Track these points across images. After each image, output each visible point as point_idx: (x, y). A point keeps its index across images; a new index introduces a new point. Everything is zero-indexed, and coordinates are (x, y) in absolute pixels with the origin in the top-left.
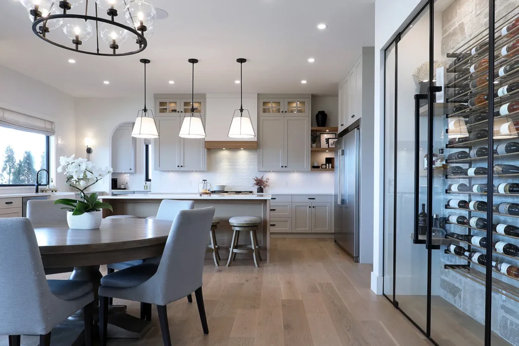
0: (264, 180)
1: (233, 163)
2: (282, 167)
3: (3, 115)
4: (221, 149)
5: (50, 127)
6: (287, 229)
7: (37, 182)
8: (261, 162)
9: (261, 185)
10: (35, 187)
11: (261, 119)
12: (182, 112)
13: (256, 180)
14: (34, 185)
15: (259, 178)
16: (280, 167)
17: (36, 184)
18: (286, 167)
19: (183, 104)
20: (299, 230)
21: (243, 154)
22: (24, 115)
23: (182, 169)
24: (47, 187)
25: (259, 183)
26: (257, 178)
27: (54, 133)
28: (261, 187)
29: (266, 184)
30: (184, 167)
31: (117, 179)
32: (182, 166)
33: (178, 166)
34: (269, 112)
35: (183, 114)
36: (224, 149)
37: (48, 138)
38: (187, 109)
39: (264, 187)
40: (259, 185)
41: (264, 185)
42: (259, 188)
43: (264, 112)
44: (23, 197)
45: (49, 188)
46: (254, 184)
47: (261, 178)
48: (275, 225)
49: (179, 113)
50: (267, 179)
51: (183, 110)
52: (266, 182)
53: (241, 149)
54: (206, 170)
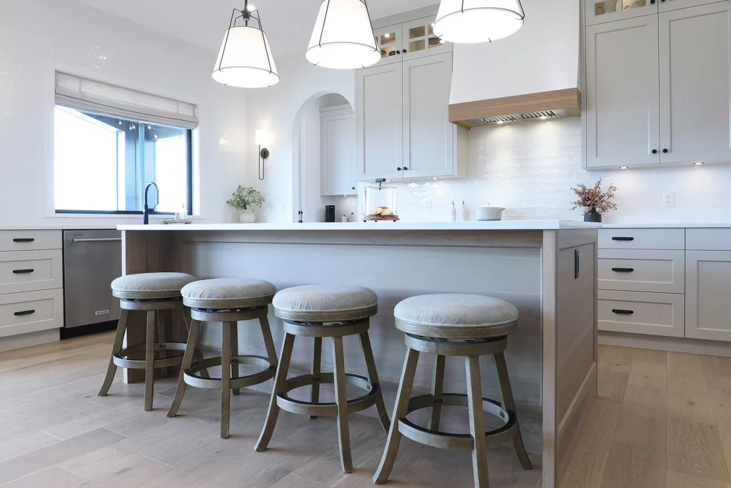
0: (604, 190)
1: (523, 156)
2: (654, 152)
3: (80, 88)
4: (492, 125)
5: (190, 114)
6: (669, 327)
7: (146, 206)
8: (591, 145)
9: (593, 204)
10: (143, 216)
12: (405, 51)
13: (580, 194)
14: (141, 213)
15: (590, 186)
16: (650, 152)
17: (144, 211)
18: (665, 151)
19: (407, 33)
20: (707, 331)
21: (548, 133)
22: (125, 89)
23: (407, 174)
24: (175, 217)
25: (590, 199)
26: (584, 188)
27: (196, 123)
28: (594, 209)
29: (608, 200)
30: (410, 169)
31: (334, 206)
32: (406, 169)
33: (399, 169)
34: (614, 10)
35: (408, 54)
36: (500, 122)
37: (189, 133)
38: (417, 42)
39: (603, 210)
40: (589, 205)
41: (604, 204)
42: (589, 212)
43: (597, 13)
44: (63, 230)
45: (177, 217)
46: (576, 203)
47: (595, 186)
48: (632, 312)
49: (400, 55)
50: (610, 188)
51: (407, 48)
52: (610, 196)
53: (541, 118)
54: (456, 175)
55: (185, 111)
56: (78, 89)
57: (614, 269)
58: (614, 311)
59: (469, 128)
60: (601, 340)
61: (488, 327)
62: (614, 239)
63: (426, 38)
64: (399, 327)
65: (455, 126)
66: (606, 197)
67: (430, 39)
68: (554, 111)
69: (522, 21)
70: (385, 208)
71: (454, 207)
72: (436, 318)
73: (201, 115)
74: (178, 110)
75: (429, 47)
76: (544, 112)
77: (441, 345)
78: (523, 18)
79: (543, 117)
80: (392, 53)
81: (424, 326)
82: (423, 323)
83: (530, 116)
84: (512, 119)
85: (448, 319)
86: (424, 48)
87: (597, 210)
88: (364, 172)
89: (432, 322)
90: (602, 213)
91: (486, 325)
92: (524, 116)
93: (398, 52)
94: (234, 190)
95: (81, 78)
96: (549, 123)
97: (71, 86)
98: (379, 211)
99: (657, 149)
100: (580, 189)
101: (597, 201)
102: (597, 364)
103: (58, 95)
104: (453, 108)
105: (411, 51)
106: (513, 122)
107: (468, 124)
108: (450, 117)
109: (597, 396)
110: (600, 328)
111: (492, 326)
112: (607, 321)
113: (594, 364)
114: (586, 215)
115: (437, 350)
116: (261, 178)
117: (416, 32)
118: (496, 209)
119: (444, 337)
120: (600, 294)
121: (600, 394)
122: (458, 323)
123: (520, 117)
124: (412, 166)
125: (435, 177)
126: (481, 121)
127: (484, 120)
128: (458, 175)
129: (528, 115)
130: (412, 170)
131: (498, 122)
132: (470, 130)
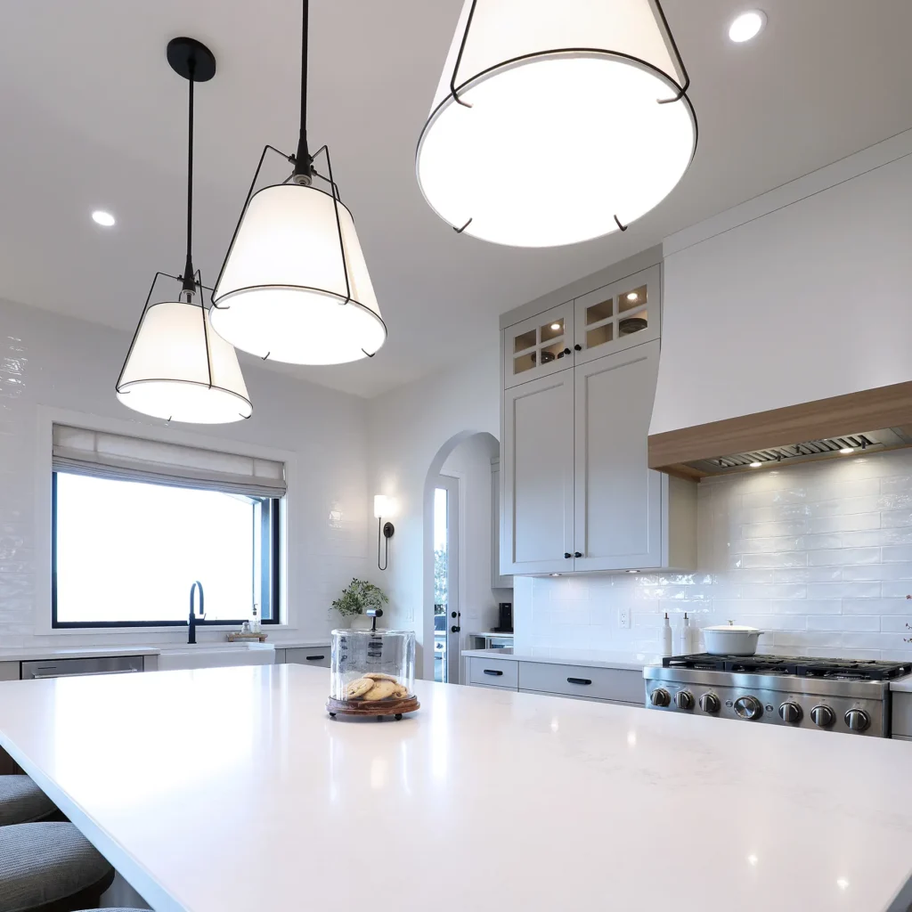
3: (96, 446)
5: (276, 476)
7: (192, 614)
12: (578, 349)
17: (188, 621)
19: (582, 316)
23: (581, 564)
24: (242, 627)
27: (284, 490)
30: (587, 556)
32: (578, 555)
33: (568, 556)
35: (585, 353)
36: (756, 465)
37: (276, 503)
38: (598, 329)
44: (21, 662)
45: (246, 629)
49: (571, 355)
51: (581, 341)
53: (842, 451)
54: (665, 565)
55: (266, 473)
56: (92, 449)
59: (696, 479)
63: (615, 319)
65: (665, 476)
67: (621, 322)
68: (868, 436)
71: (667, 623)
73: (290, 477)
74: (254, 471)
75: (620, 336)
76: (845, 438)
79: (846, 451)
83: (816, 450)
84: (778, 458)
86: (612, 339)
88: (514, 561)
92: (802, 449)
93: (567, 351)
94: (346, 584)
95: (96, 433)
96: (861, 461)
97: (82, 444)
98: (362, 688)
103: (55, 459)
104: (656, 441)
105: (588, 347)
106: (780, 464)
107: (695, 472)
108: (652, 459)
116: (383, 566)
117: (598, 312)
118: (747, 633)
123: (794, 451)
124: (590, 551)
125: (633, 569)
126: (715, 464)
127: (720, 461)
128: (670, 565)
129: (812, 447)
130: (591, 557)
131: (752, 465)
132: (699, 481)
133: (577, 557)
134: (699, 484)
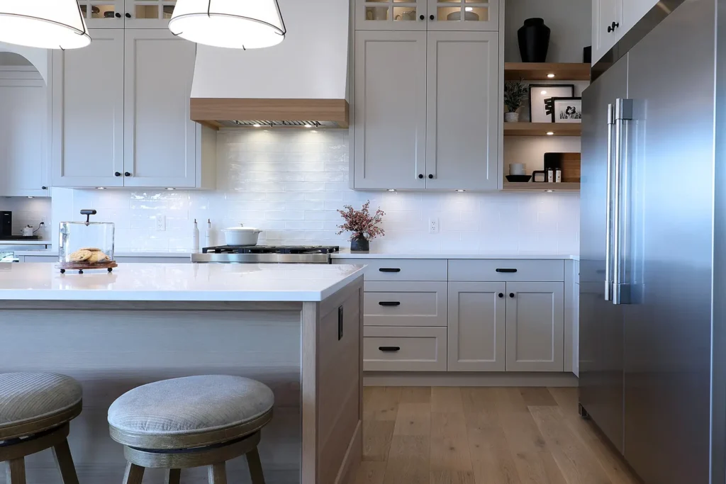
0: (372, 213)
1: (283, 166)
2: (421, 176)
4: (249, 128)
6: (433, 361)
8: (359, 165)
9: (361, 230)
11: (361, 37)
12: (128, 15)
13: (346, 216)
15: (358, 208)
16: (416, 176)
18: (431, 176)
23: (130, 182)
25: (357, 224)
26: (351, 210)
28: (361, 234)
29: (375, 225)
30: (135, 176)
31: (10, 213)
32: (128, 174)
33: (118, 174)
34: (385, 18)
35: (133, 22)
36: (257, 125)
38: (146, 6)
39: (370, 234)
40: (356, 230)
41: (371, 229)
42: (356, 237)
43: (368, 18)
46: (342, 227)
47: (362, 208)
48: (398, 349)
49: (121, 20)
50: (378, 212)
51: (132, 12)
52: (377, 221)
53: (306, 126)
54: (199, 186)
57: (381, 303)
58: (380, 348)
59: (217, 128)
60: (367, 382)
61: (237, 425)
62: (381, 270)
63: (160, 3)
64: (115, 437)
65: (199, 125)
66: (374, 221)
67: (165, 6)
68: (320, 121)
69: (283, 36)
70: (95, 250)
71: (196, 226)
72: (170, 423)
75: (164, 17)
76: (308, 120)
77: (176, 456)
78: (284, 34)
79: (308, 126)
80: (109, 14)
81: (152, 435)
82: (150, 431)
84: (270, 124)
85: (186, 423)
86: (157, 17)
87: (365, 235)
88: (63, 175)
89: (163, 430)
90: (370, 240)
91: (234, 423)
92: (285, 122)
93: (118, 15)
96: (314, 133)
98: (87, 255)
99: (423, 174)
100: (347, 211)
101: (364, 226)
102: (362, 423)
104: (195, 102)
105: (137, 17)
106: (272, 127)
107: (217, 124)
108: (192, 114)
109: (362, 458)
110: (365, 369)
111: (242, 423)
112: (373, 360)
113: (360, 421)
114: (353, 240)
115: (170, 463)
118: (251, 231)
119: (180, 447)
120: (366, 332)
121: (365, 454)
122: (198, 426)
123: (282, 123)
124: (138, 171)
125: (170, 187)
126: (234, 123)
127: (237, 122)
128: (202, 186)
129: (291, 122)
130: (138, 176)
131: (255, 125)
132: (218, 130)
133: (126, 175)
134: (218, 132)
